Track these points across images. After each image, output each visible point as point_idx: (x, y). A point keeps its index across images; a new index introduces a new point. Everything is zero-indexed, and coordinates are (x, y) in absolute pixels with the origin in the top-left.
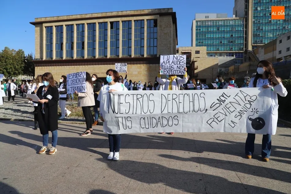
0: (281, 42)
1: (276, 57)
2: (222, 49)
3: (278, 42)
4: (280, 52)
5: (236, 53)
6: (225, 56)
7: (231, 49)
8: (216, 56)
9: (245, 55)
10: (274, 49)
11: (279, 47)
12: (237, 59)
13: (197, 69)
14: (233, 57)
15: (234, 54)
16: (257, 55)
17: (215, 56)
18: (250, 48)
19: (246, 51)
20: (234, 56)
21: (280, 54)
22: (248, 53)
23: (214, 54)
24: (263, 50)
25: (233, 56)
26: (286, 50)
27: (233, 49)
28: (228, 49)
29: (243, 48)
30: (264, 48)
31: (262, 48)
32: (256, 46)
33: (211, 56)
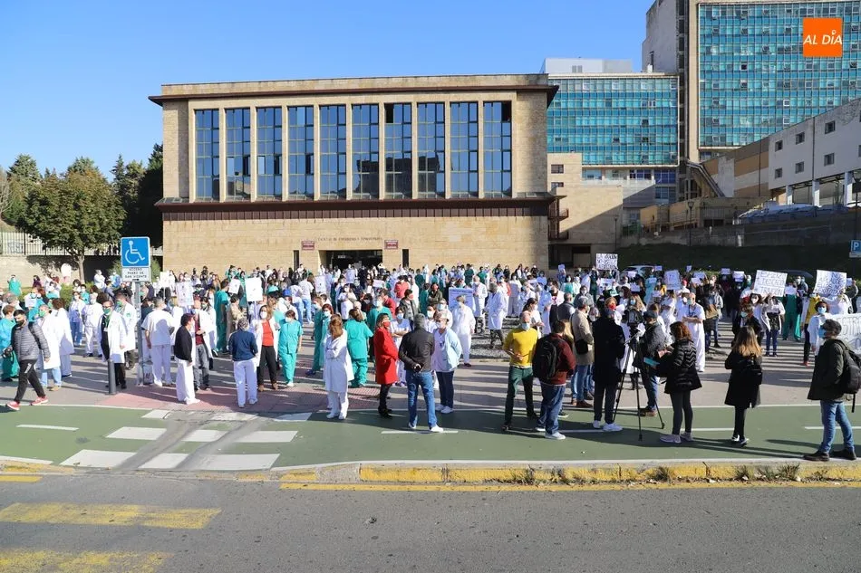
0: (780, 146)
1: (767, 184)
2: (618, 160)
3: (772, 145)
4: (779, 173)
5: (657, 170)
6: (628, 177)
7: (644, 159)
8: (603, 177)
9: (681, 176)
10: (762, 165)
11: (775, 159)
12: (658, 186)
13: (567, 217)
14: (648, 181)
15: (653, 172)
16: (715, 178)
17: (600, 178)
18: (694, 158)
19: (684, 164)
20: (653, 177)
21: (779, 179)
22: (688, 170)
23: (598, 173)
24: (731, 164)
25: (648, 177)
26: (794, 168)
27: (650, 158)
28: (636, 158)
29: (674, 157)
30: (732, 160)
31: (727, 159)
32: (709, 152)
33: (591, 177)
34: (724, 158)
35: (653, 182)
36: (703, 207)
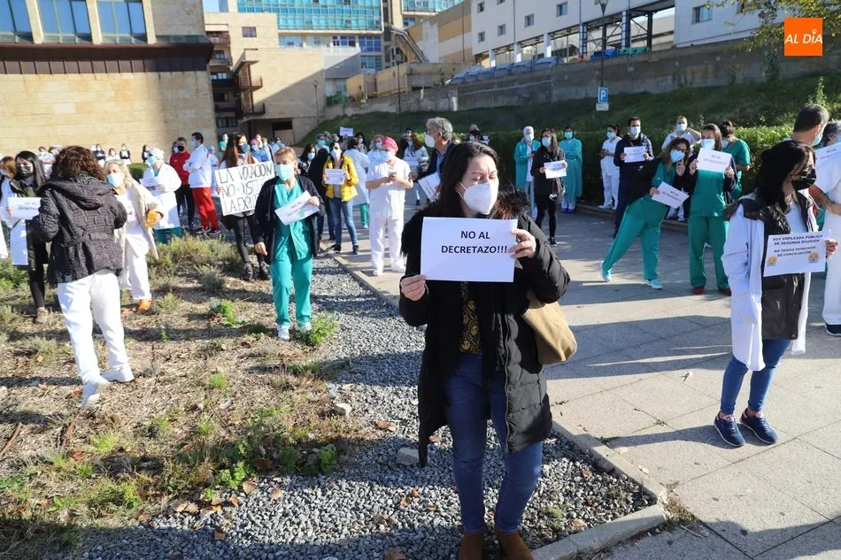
0: (481, 8)
1: (471, 49)
2: (320, 25)
3: (475, 7)
4: (482, 36)
5: (361, 36)
6: (332, 44)
7: (347, 24)
8: (304, 44)
9: (387, 43)
10: (465, 29)
11: (478, 22)
12: (363, 54)
13: (261, 87)
14: (352, 48)
15: (357, 39)
16: (420, 45)
17: (301, 45)
18: (398, 24)
19: (388, 31)
20: (357, 45)
21: (482, 43)
22: (393, 37)
23: (299, 40)
24: (435, 29)
25: (352, 44)
26: (496, 31)
27: (354, 23)
28: (338, 23)
29: (379, 22)
30: (436, 25)
31: (431, 24)
32: (412, 18)
33: (291, 44)
34: (428, 24)
35: (357, 50)
36: (410, 74)
